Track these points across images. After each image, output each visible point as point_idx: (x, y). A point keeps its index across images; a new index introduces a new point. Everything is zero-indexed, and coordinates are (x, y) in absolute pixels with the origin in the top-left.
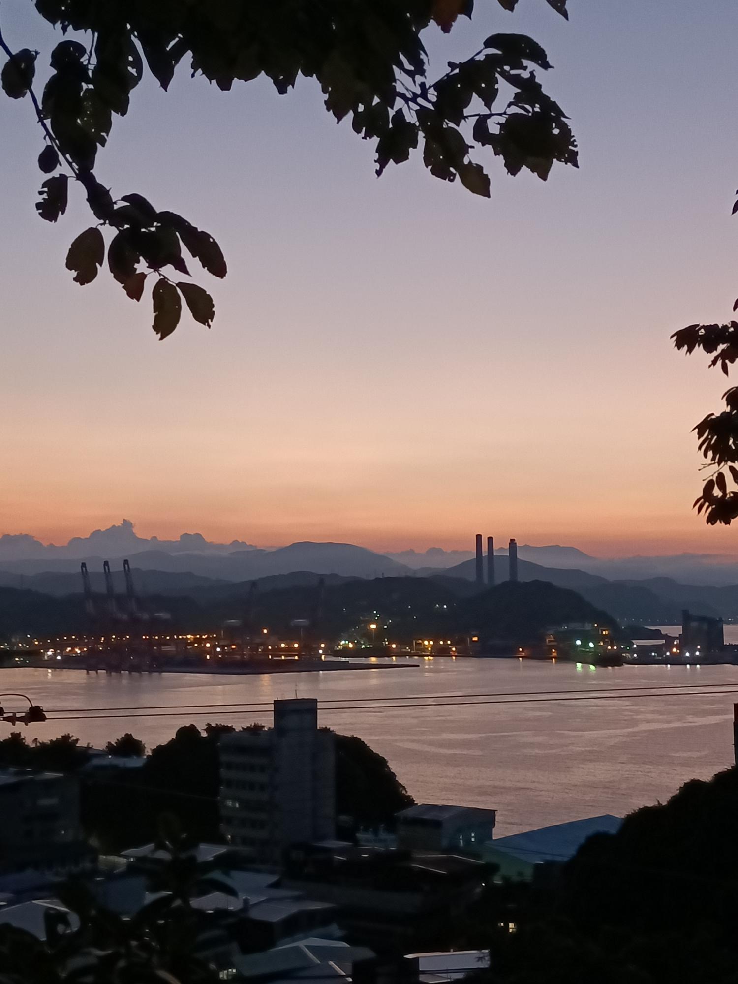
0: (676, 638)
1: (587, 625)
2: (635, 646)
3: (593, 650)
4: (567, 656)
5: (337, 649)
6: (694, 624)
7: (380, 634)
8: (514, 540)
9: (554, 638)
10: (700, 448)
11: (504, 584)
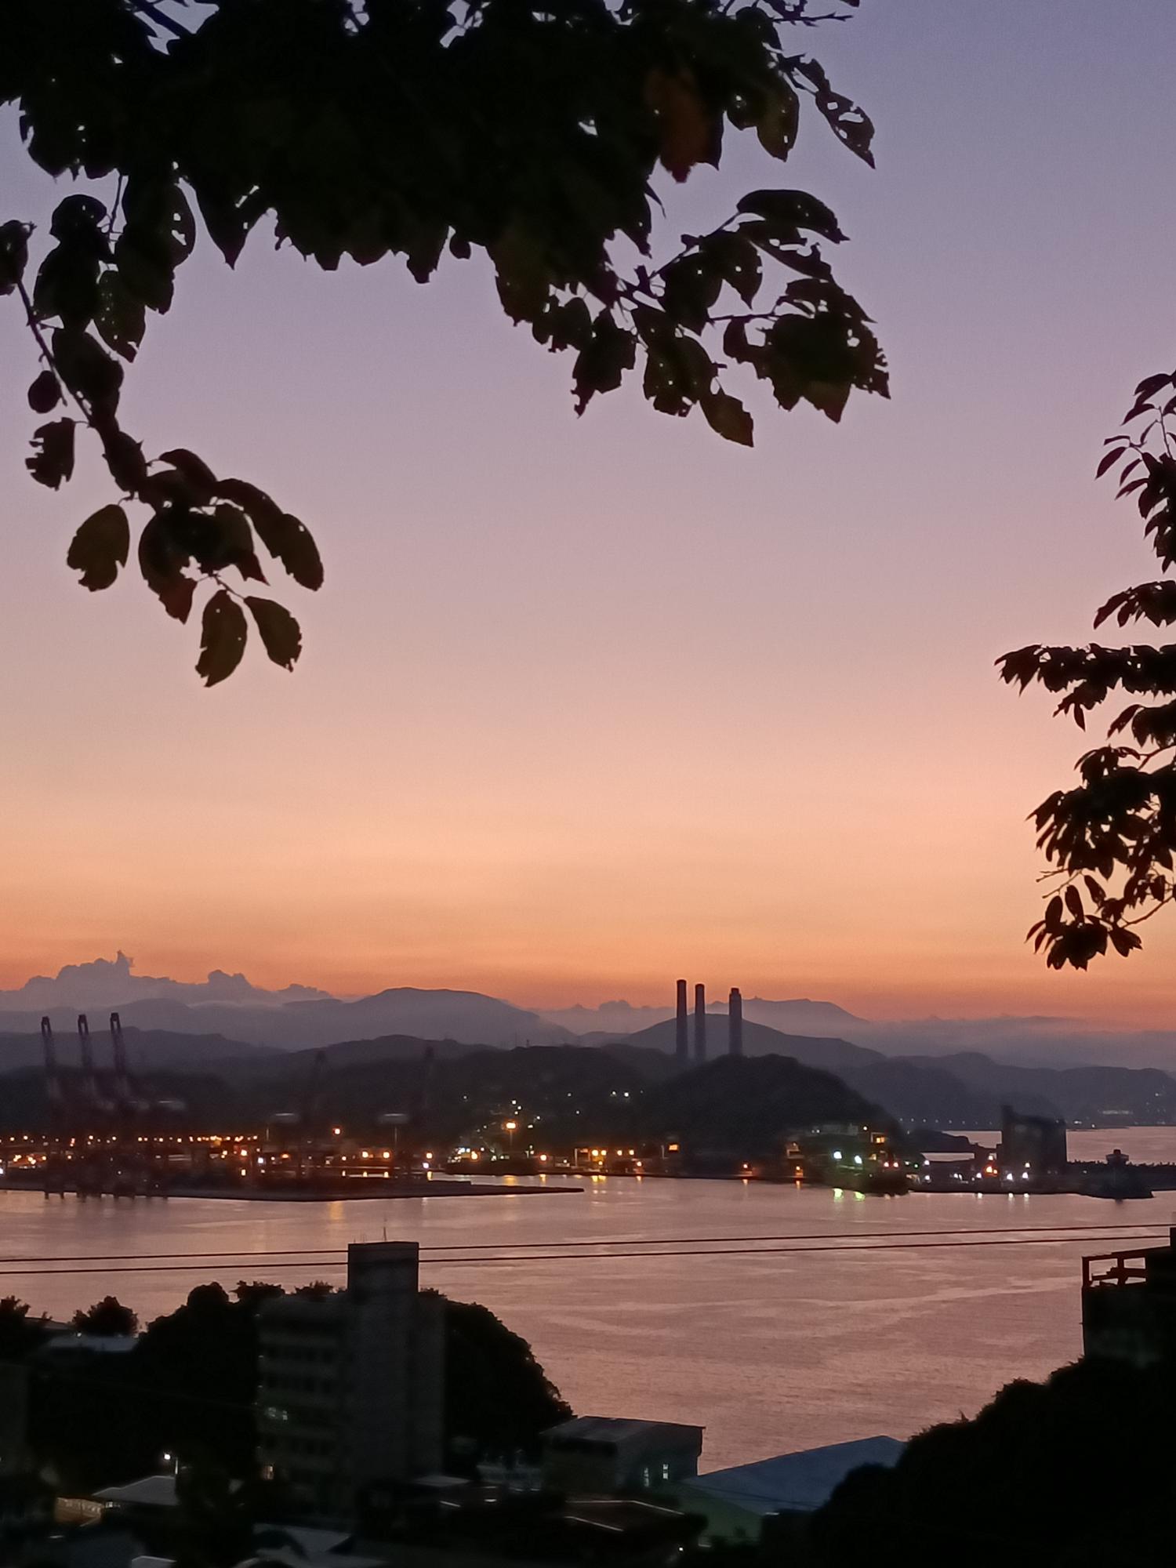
0: (992, 1151)
1: (851, 1126)
2: (927, 1163)
3: (861, 1169)
4: (820, 1177)
5: (453, 1161)
6: (1020, 1129)
7: (524, 1138)
8: (737, 990)
9: (799, 1148)
10: (1040, 844)
11: (721, 1063)
